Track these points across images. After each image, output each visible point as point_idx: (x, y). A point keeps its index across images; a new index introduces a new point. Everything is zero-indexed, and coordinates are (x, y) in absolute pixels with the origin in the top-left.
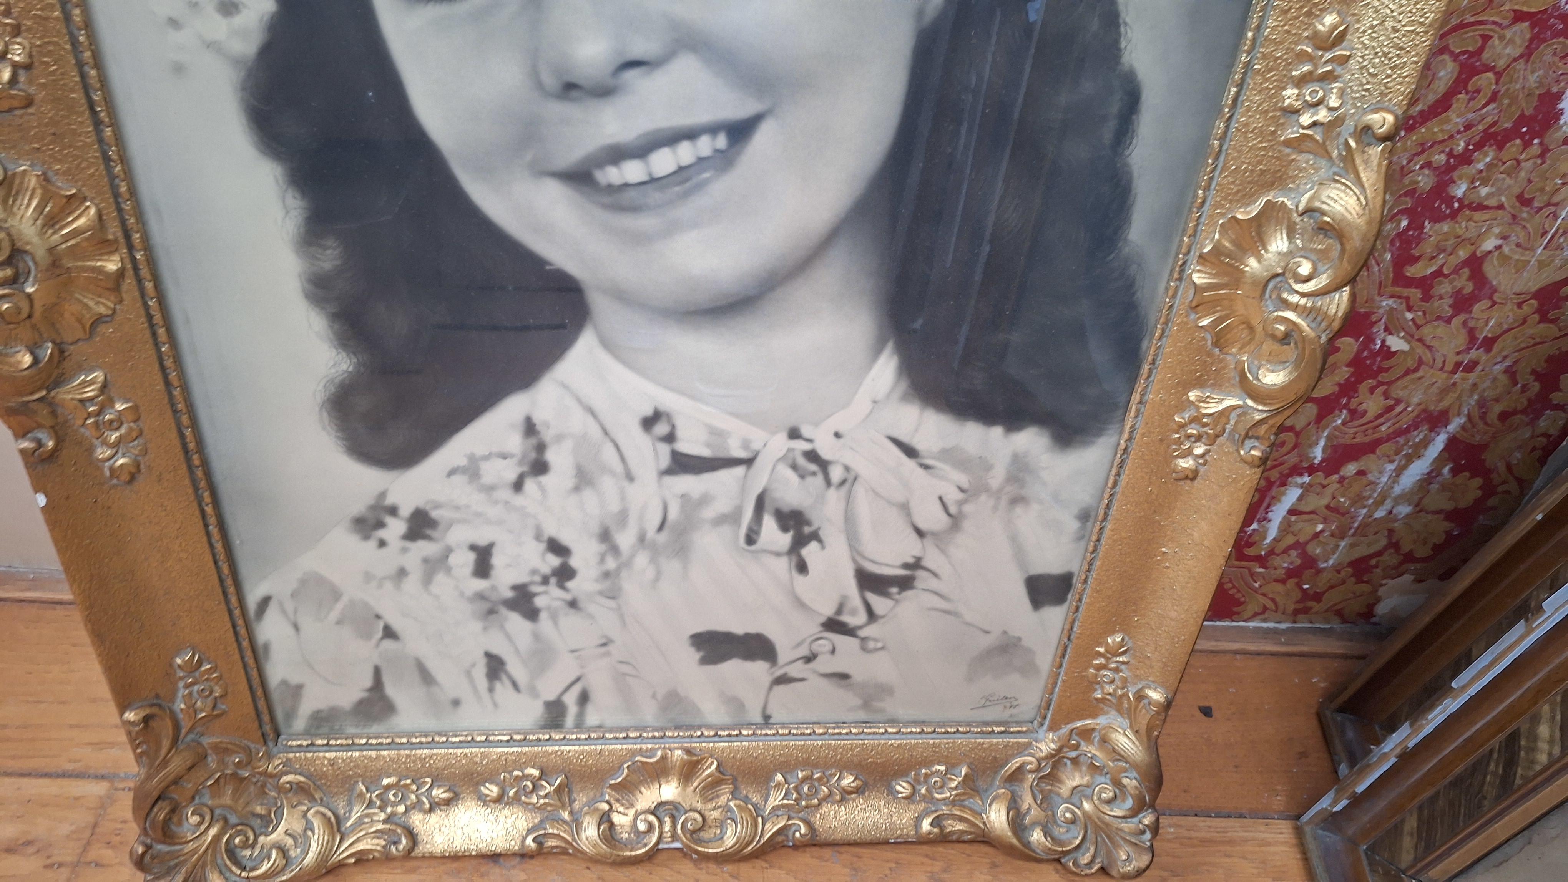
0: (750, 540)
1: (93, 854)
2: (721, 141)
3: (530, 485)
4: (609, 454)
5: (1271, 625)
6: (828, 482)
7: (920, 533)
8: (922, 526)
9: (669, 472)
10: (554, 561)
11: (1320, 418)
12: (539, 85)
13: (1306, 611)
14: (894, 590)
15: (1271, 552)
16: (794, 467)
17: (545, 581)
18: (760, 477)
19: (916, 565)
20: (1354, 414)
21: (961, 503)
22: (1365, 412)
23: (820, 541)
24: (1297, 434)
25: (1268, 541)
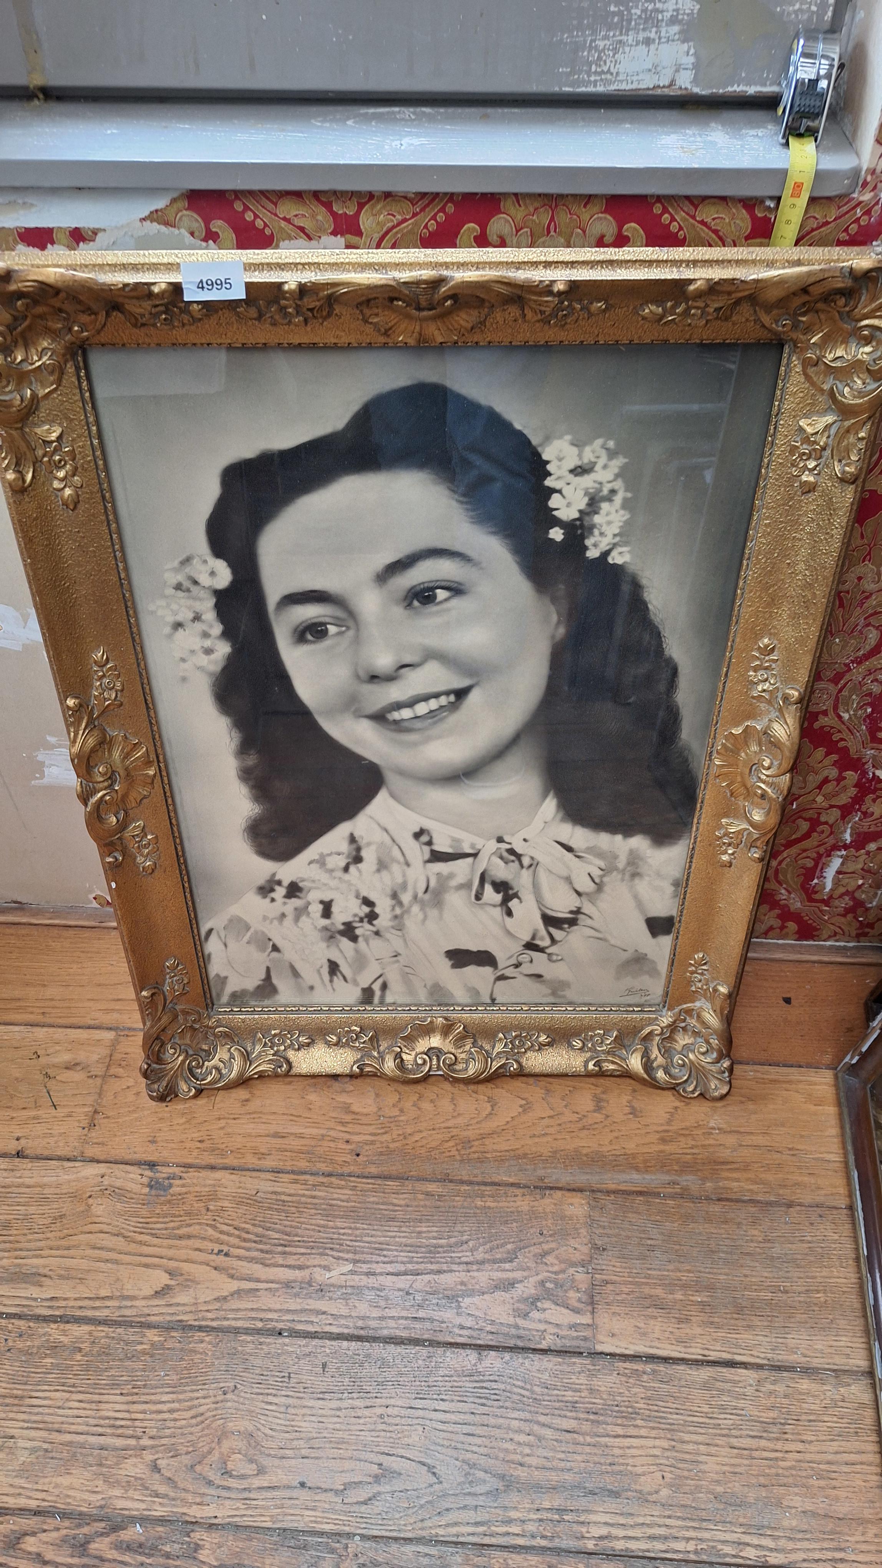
0: (478, 897)
1: (112, 1071)
2: (452, 698)
3: (352, 869)
4: (396, 853)
5: (842, 944)
6: (522, 866)
7: (579, 894)
8: (579, 889)
9: (429, 861)
10: (366, 909)
11: (843, 817)
12: (358, 677)
13: (865, 935)
14: (566, 926)
15: (831, 897)
16: (501, 858)
17: (361, 920)
18: (482, 864)
19: (578, 911)
20: (865, 814)
21: (602, 877)
22: (873, 814)
23: (519, 898)
24: (831, 826)
25: (827, 890)
